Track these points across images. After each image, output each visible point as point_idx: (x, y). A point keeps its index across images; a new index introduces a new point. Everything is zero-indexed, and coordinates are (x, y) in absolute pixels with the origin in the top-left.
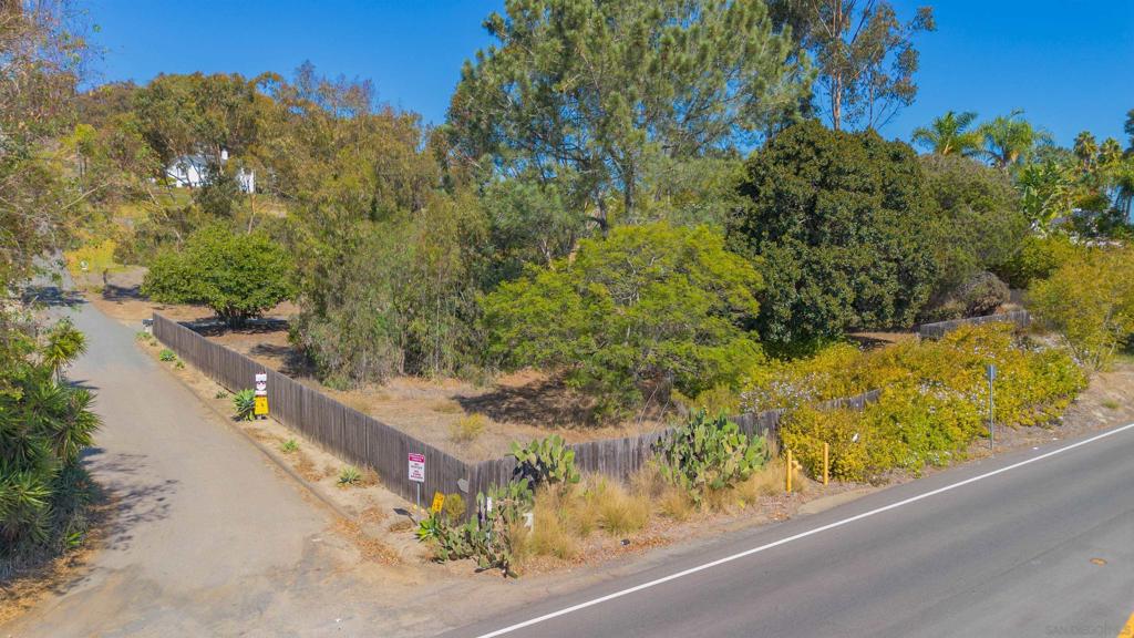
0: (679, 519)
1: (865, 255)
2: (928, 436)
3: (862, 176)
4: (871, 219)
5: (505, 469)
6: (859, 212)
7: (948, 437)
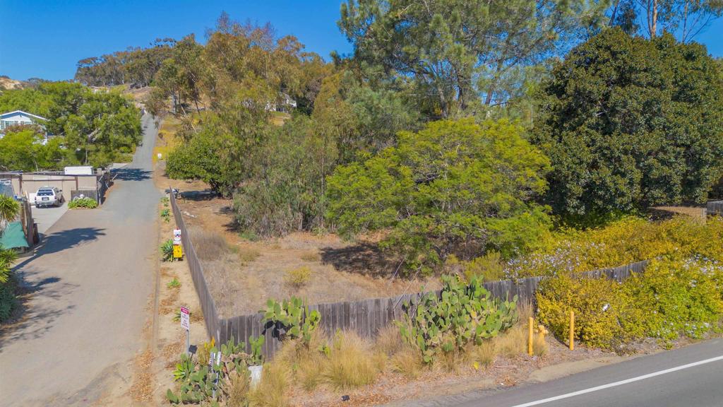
0: (410, 377)
1: (653, 141)
2: (689, 307)
3: (654, 73)
4: (659, 110)
5: (257, 324)
6: (648, 104)
7: (709, 309)
